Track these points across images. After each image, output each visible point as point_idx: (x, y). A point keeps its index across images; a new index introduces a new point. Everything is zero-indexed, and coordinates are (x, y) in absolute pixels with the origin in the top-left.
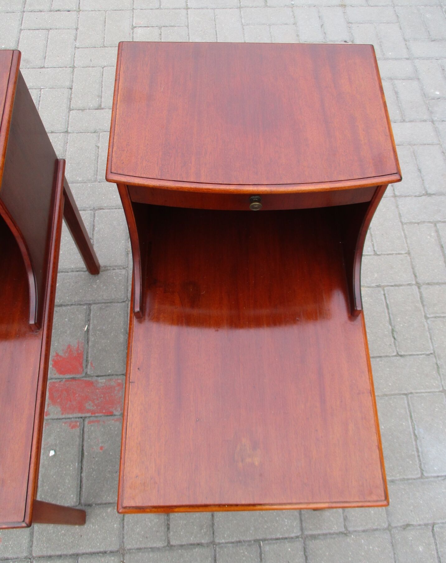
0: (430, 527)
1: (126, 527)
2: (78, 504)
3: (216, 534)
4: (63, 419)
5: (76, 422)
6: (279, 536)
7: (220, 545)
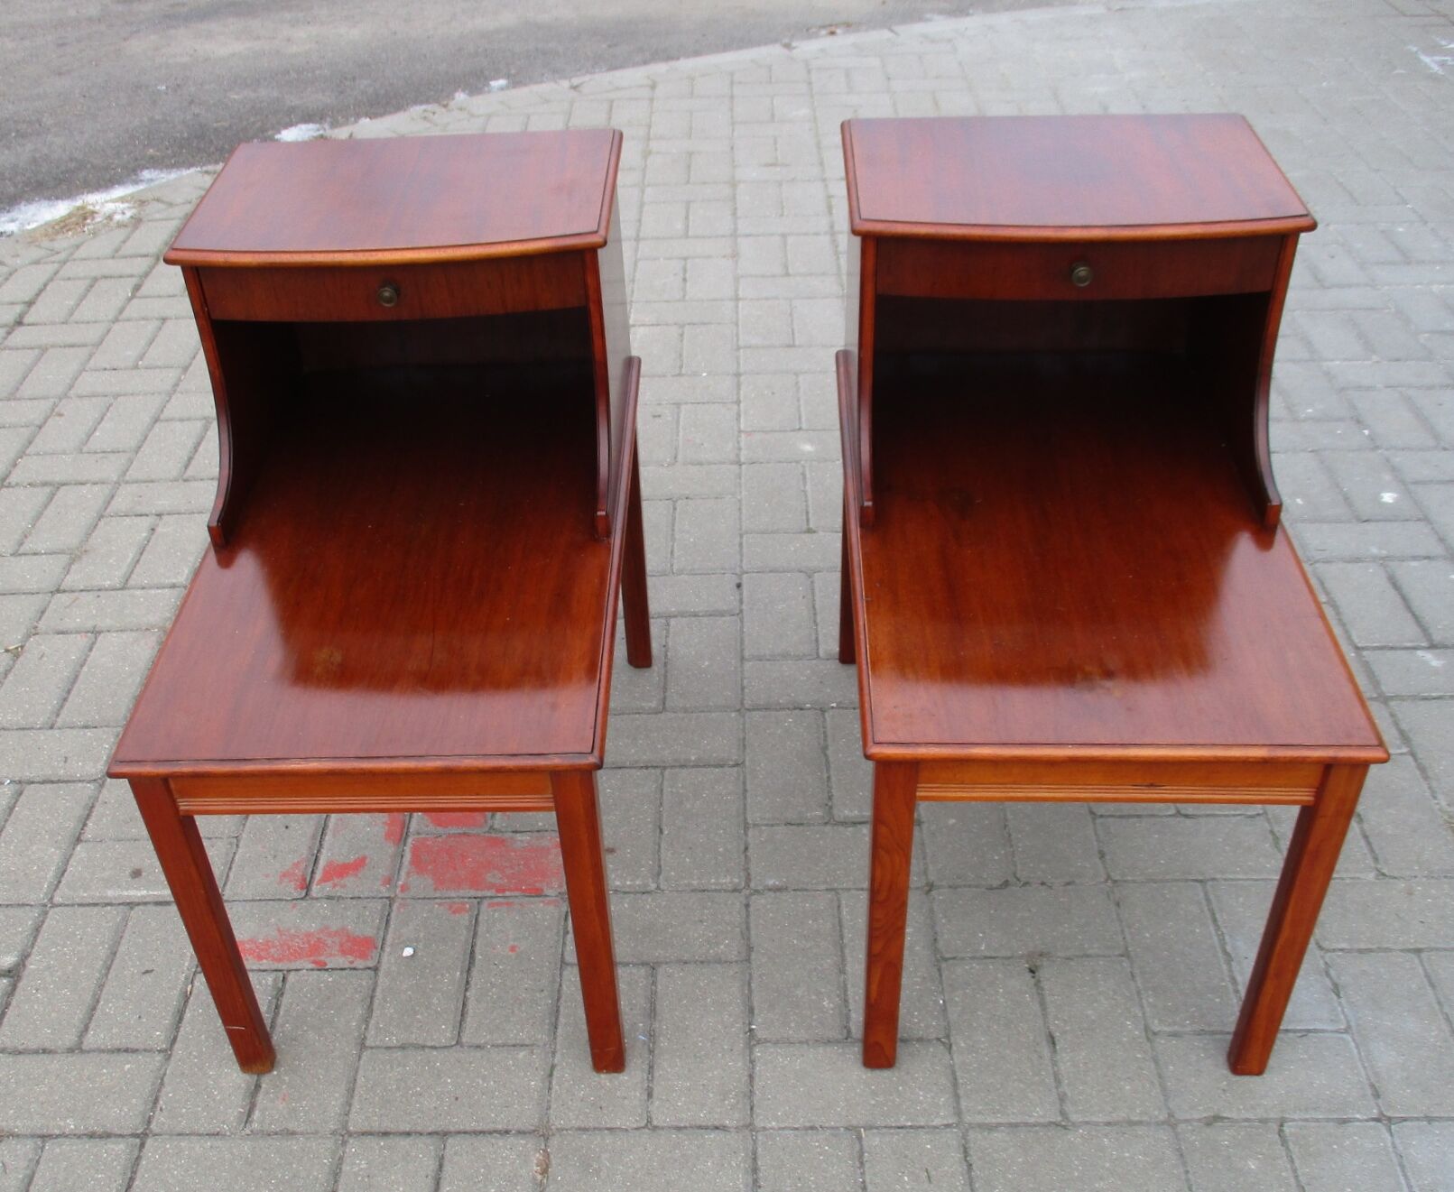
0: (1275, 1127)
1: (555, 1087)
2: (454, 1043)
3: (757, 1110)
4: (436, 898)
5: (463, 904)
6: (903, 1121)
7: (767, 1132)
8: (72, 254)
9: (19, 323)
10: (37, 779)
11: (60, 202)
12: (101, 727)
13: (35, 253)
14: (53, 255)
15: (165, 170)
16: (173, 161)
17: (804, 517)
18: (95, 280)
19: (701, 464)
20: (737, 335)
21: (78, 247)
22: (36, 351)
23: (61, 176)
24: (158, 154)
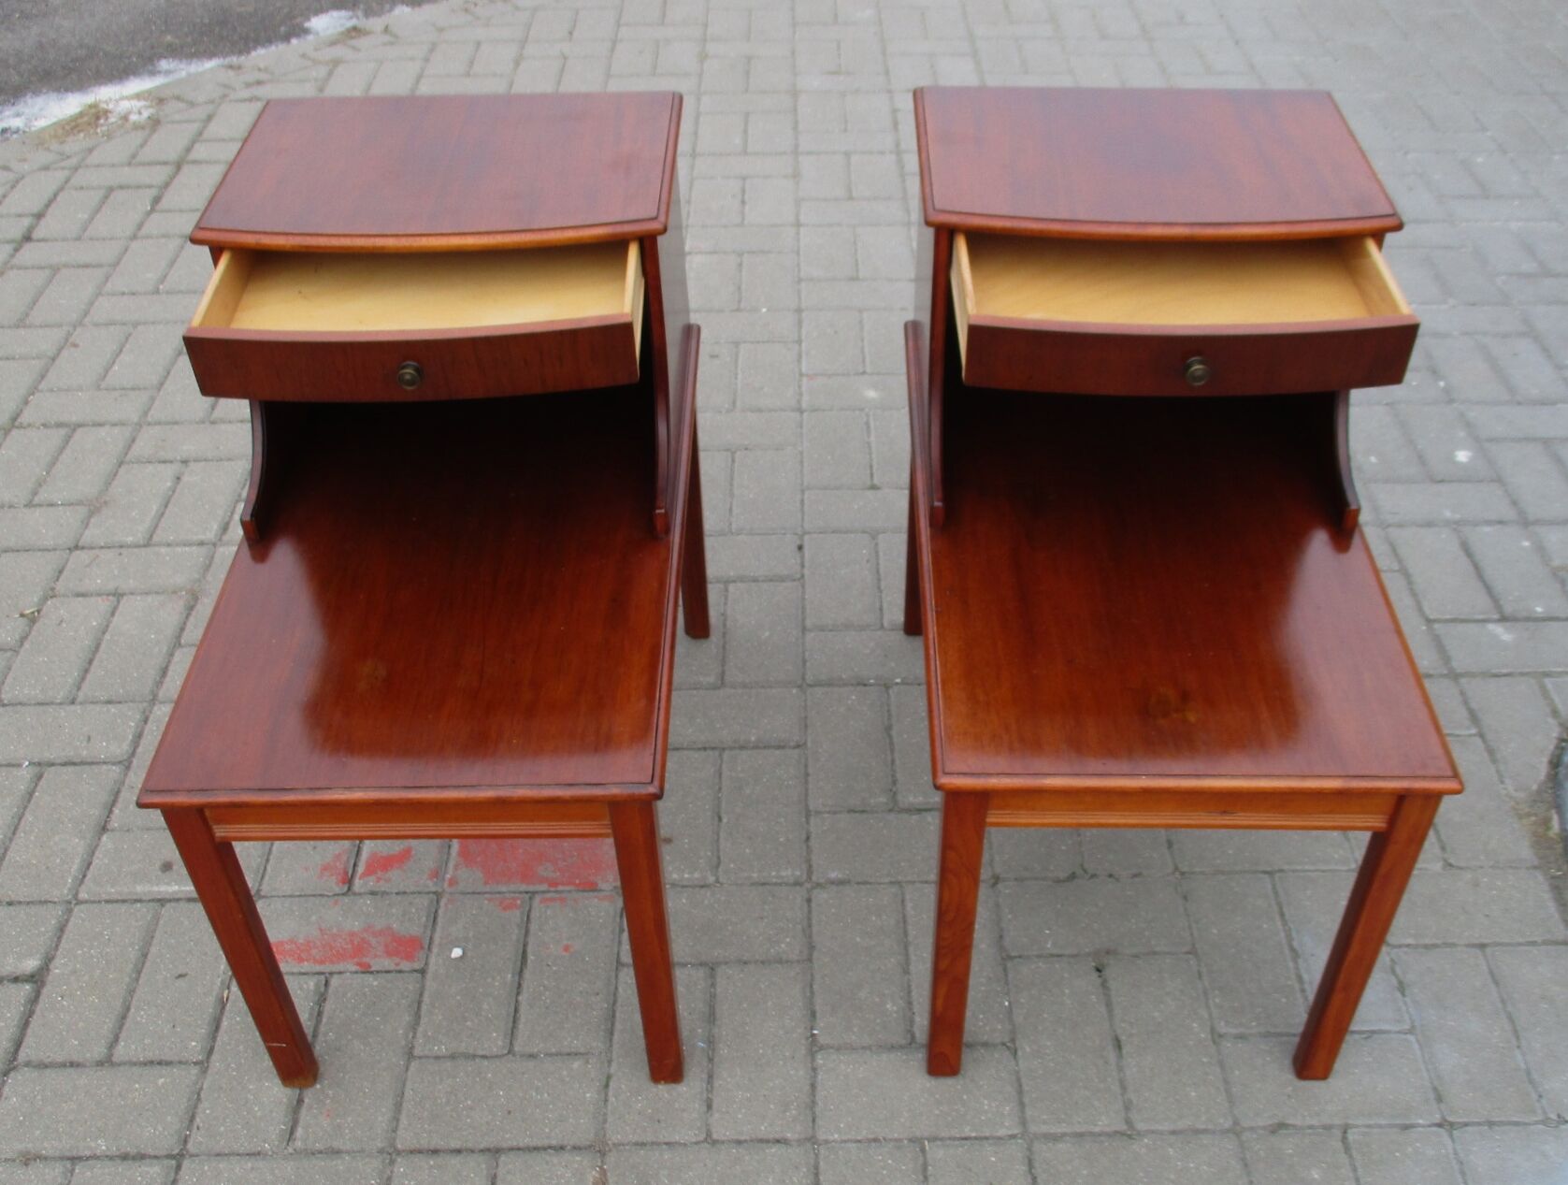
0: (1338, 1133)
1: (612, 1099)
2: (506, 1052)
3: (819, 1122)
4: (486, 893)
5: (514, 899)
6: (967, 1131)
7: (830, 1145)
8: (83, 159)
9: (27, 238)
10: (58, 761)
11: (70, 94)
12: (126, 702)
13: (43, 157)
14: (63, 160)
15: (184, 61)
16: (193, 50)
17: (868, 472)
18: (111, 190)
19: (760, 410)
20: (798, 265)
21: (90, 150)
22: (47, 272)
23: (71, 65)
24: (177, 41)
